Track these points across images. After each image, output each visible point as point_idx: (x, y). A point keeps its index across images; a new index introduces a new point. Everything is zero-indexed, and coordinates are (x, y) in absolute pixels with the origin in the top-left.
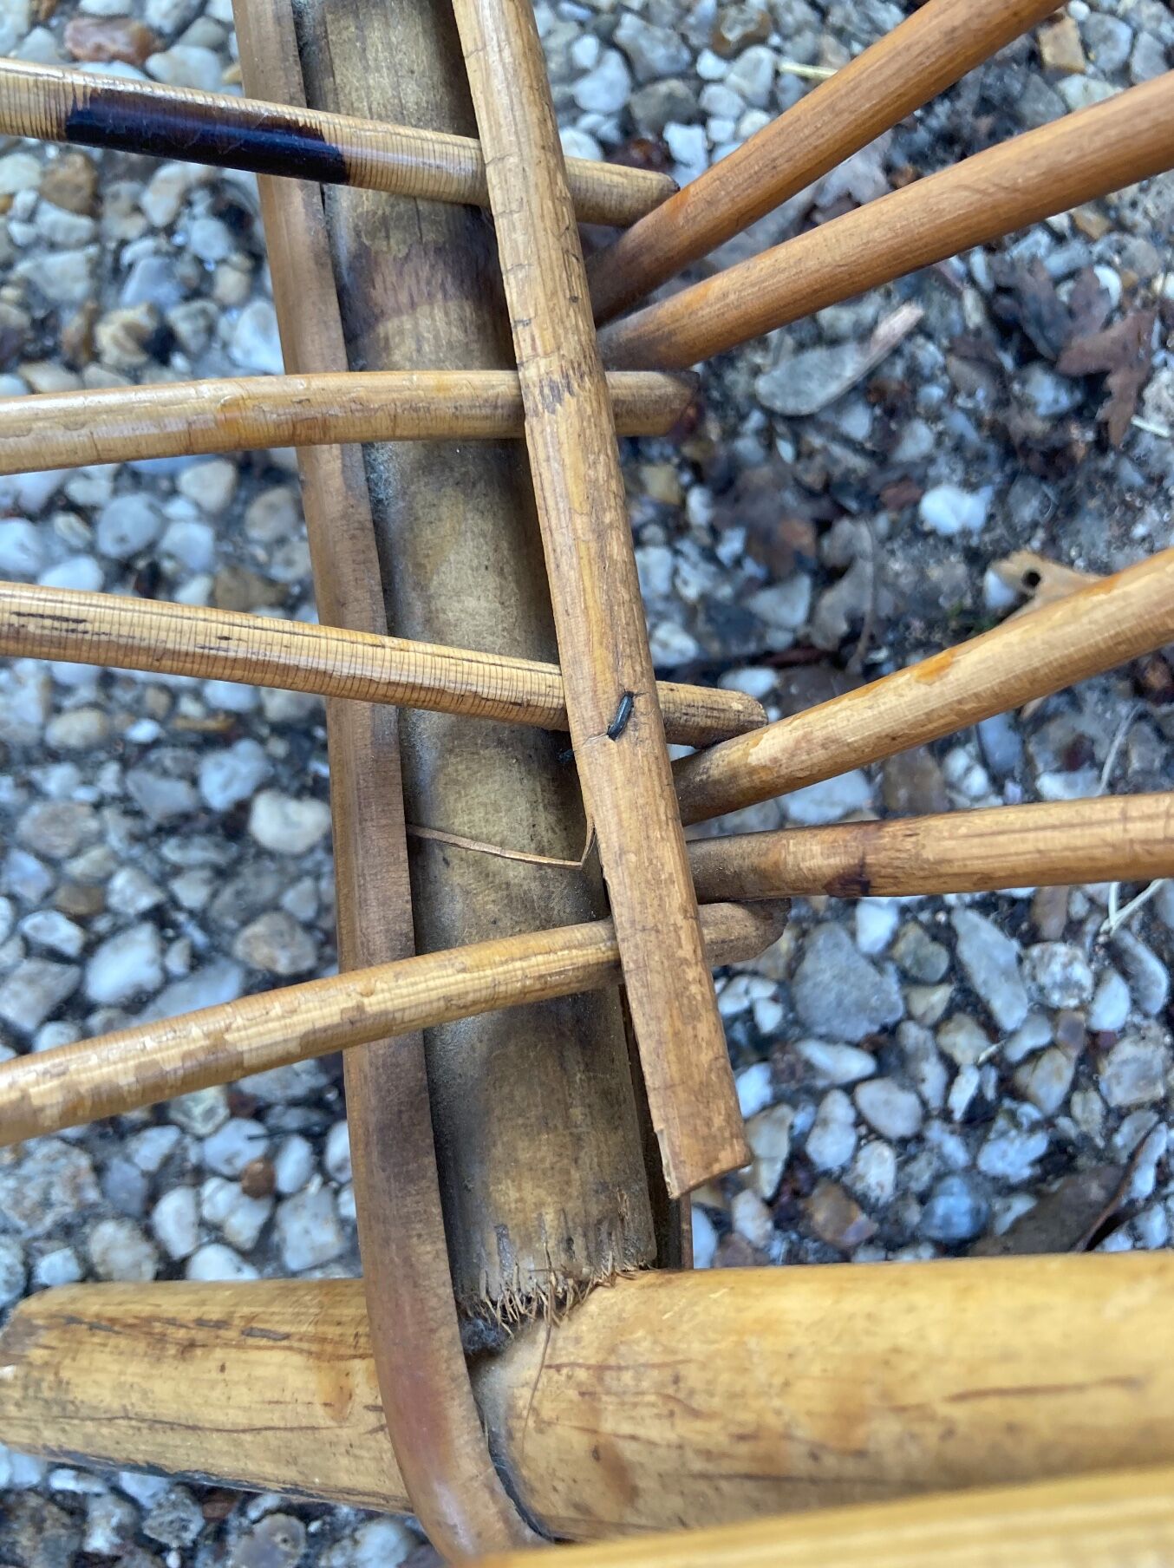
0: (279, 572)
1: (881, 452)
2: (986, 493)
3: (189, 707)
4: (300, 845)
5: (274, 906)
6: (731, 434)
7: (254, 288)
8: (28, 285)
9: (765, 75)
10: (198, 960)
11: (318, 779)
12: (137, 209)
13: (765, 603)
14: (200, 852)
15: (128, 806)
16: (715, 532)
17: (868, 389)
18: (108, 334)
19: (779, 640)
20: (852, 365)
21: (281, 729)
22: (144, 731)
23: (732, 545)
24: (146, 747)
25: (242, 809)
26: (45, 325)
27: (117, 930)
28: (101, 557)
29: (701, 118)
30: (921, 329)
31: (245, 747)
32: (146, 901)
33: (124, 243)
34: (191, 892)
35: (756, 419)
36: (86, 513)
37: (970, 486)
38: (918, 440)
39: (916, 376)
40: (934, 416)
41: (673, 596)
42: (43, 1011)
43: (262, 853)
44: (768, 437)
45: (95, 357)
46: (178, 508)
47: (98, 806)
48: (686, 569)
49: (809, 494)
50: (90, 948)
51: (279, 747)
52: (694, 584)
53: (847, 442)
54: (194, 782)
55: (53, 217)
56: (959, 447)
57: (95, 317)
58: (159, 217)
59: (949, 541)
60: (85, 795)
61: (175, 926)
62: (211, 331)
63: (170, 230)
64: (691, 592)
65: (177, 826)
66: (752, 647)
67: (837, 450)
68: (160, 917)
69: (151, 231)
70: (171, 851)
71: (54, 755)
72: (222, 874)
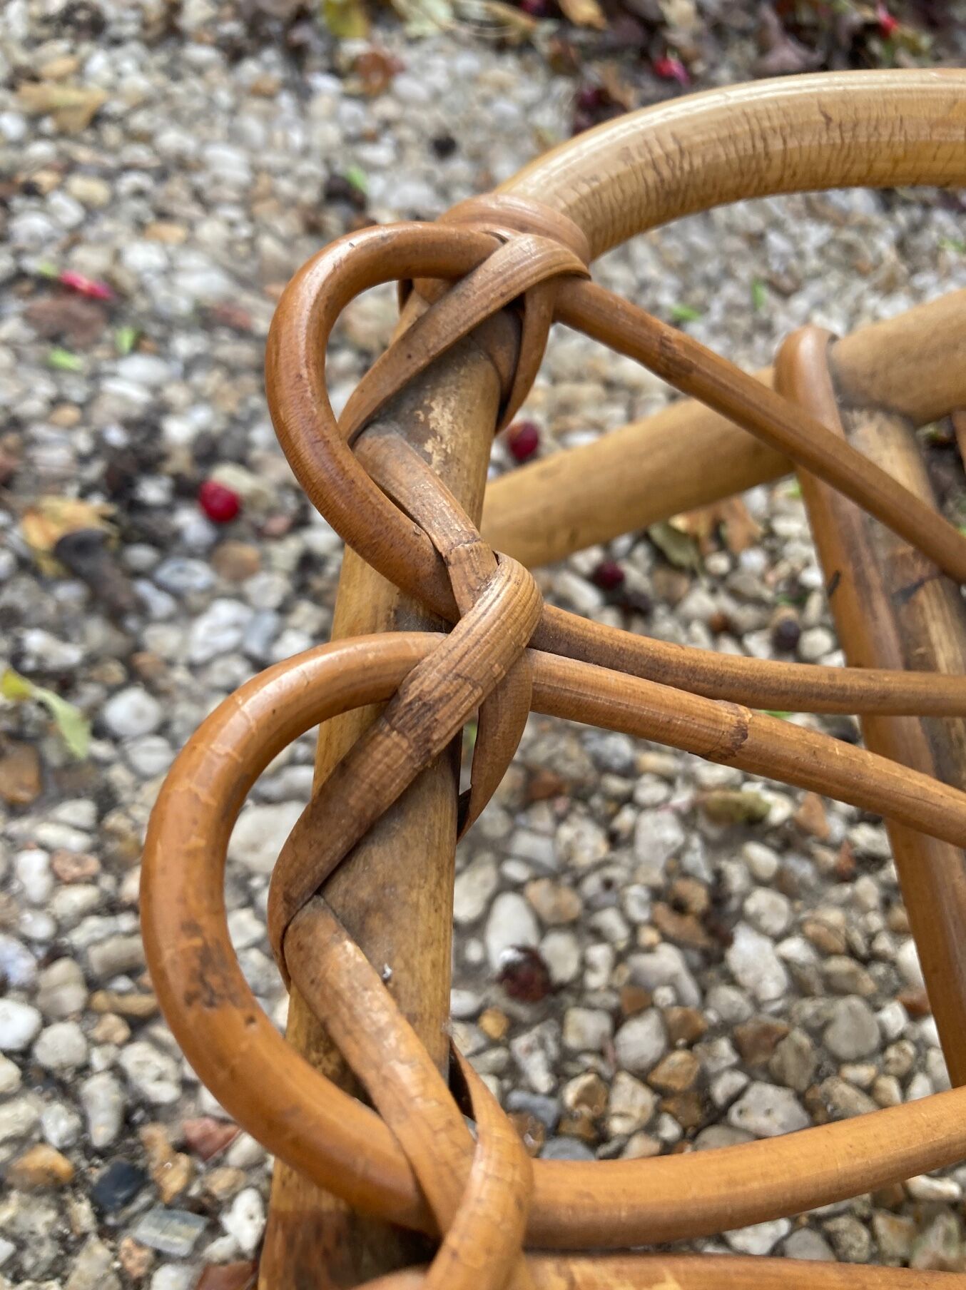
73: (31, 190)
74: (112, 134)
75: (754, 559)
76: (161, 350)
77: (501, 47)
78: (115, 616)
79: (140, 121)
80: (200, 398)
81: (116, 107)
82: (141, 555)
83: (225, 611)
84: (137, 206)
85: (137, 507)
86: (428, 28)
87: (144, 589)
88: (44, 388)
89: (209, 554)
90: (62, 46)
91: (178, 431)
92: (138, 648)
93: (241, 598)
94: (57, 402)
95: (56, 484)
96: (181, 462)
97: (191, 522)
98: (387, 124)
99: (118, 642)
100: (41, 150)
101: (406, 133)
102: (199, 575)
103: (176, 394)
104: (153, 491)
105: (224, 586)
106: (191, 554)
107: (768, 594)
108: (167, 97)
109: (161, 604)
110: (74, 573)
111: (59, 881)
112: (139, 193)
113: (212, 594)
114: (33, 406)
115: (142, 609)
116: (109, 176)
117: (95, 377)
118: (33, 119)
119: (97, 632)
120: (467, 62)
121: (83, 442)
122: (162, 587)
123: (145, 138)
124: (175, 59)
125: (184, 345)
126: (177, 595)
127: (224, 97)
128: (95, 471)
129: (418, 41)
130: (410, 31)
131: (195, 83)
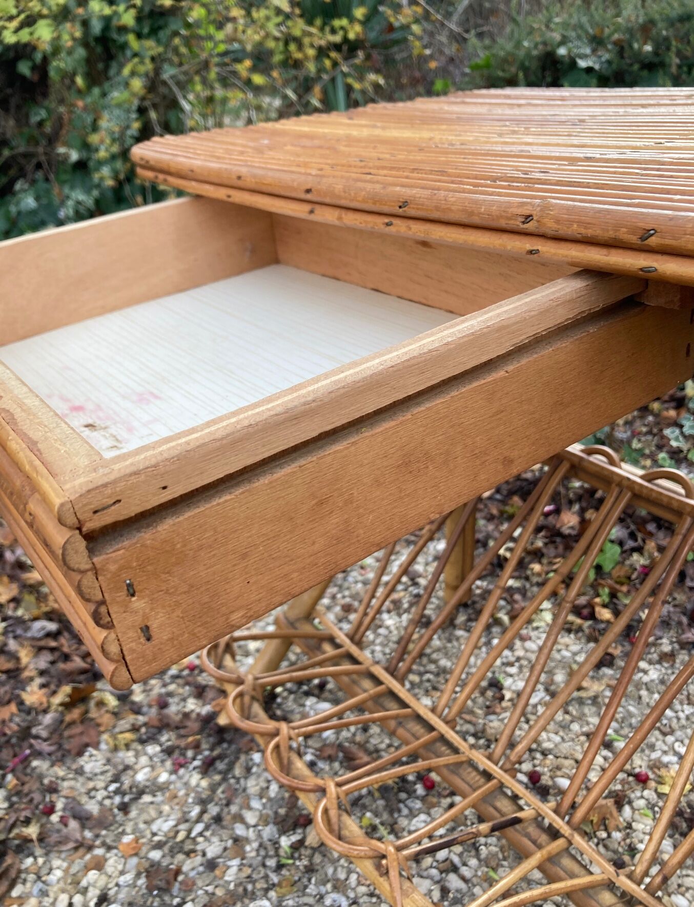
74: (425, 660)
75: (617, 835)
77: (569, 631)
78: (391, 813)
79: (434, 656)
82: (403, 796)
83: (423, 817)
84: (428, 684)
86: (543, 624)
87: (401, 805)
88: (387, 741)
89: (423, 799)
92: (396, 823)
93: (429, 814)
94: (389, 746)
97: (420, 789)
98: (518, 659)
99: (390, 821)
101: (524, 663)
102: (418, 805)
105: (424, 809)
106: (417, 798)
107: (620, 850)
108: (445, 648)
109: (405, 811)
110: (383, 798)
111: (359, 883)
112: (429, 680)
113: (420, 811)
114: (383, 746)
115: (399, 811)
116: (421, 674)
119: (385, 816)
122: (406, 806)
123: (435, 662)
124: (451, 634)
126: (410, 810)
129: (537, 628)
130: (535, 624)
131: (455, 643)
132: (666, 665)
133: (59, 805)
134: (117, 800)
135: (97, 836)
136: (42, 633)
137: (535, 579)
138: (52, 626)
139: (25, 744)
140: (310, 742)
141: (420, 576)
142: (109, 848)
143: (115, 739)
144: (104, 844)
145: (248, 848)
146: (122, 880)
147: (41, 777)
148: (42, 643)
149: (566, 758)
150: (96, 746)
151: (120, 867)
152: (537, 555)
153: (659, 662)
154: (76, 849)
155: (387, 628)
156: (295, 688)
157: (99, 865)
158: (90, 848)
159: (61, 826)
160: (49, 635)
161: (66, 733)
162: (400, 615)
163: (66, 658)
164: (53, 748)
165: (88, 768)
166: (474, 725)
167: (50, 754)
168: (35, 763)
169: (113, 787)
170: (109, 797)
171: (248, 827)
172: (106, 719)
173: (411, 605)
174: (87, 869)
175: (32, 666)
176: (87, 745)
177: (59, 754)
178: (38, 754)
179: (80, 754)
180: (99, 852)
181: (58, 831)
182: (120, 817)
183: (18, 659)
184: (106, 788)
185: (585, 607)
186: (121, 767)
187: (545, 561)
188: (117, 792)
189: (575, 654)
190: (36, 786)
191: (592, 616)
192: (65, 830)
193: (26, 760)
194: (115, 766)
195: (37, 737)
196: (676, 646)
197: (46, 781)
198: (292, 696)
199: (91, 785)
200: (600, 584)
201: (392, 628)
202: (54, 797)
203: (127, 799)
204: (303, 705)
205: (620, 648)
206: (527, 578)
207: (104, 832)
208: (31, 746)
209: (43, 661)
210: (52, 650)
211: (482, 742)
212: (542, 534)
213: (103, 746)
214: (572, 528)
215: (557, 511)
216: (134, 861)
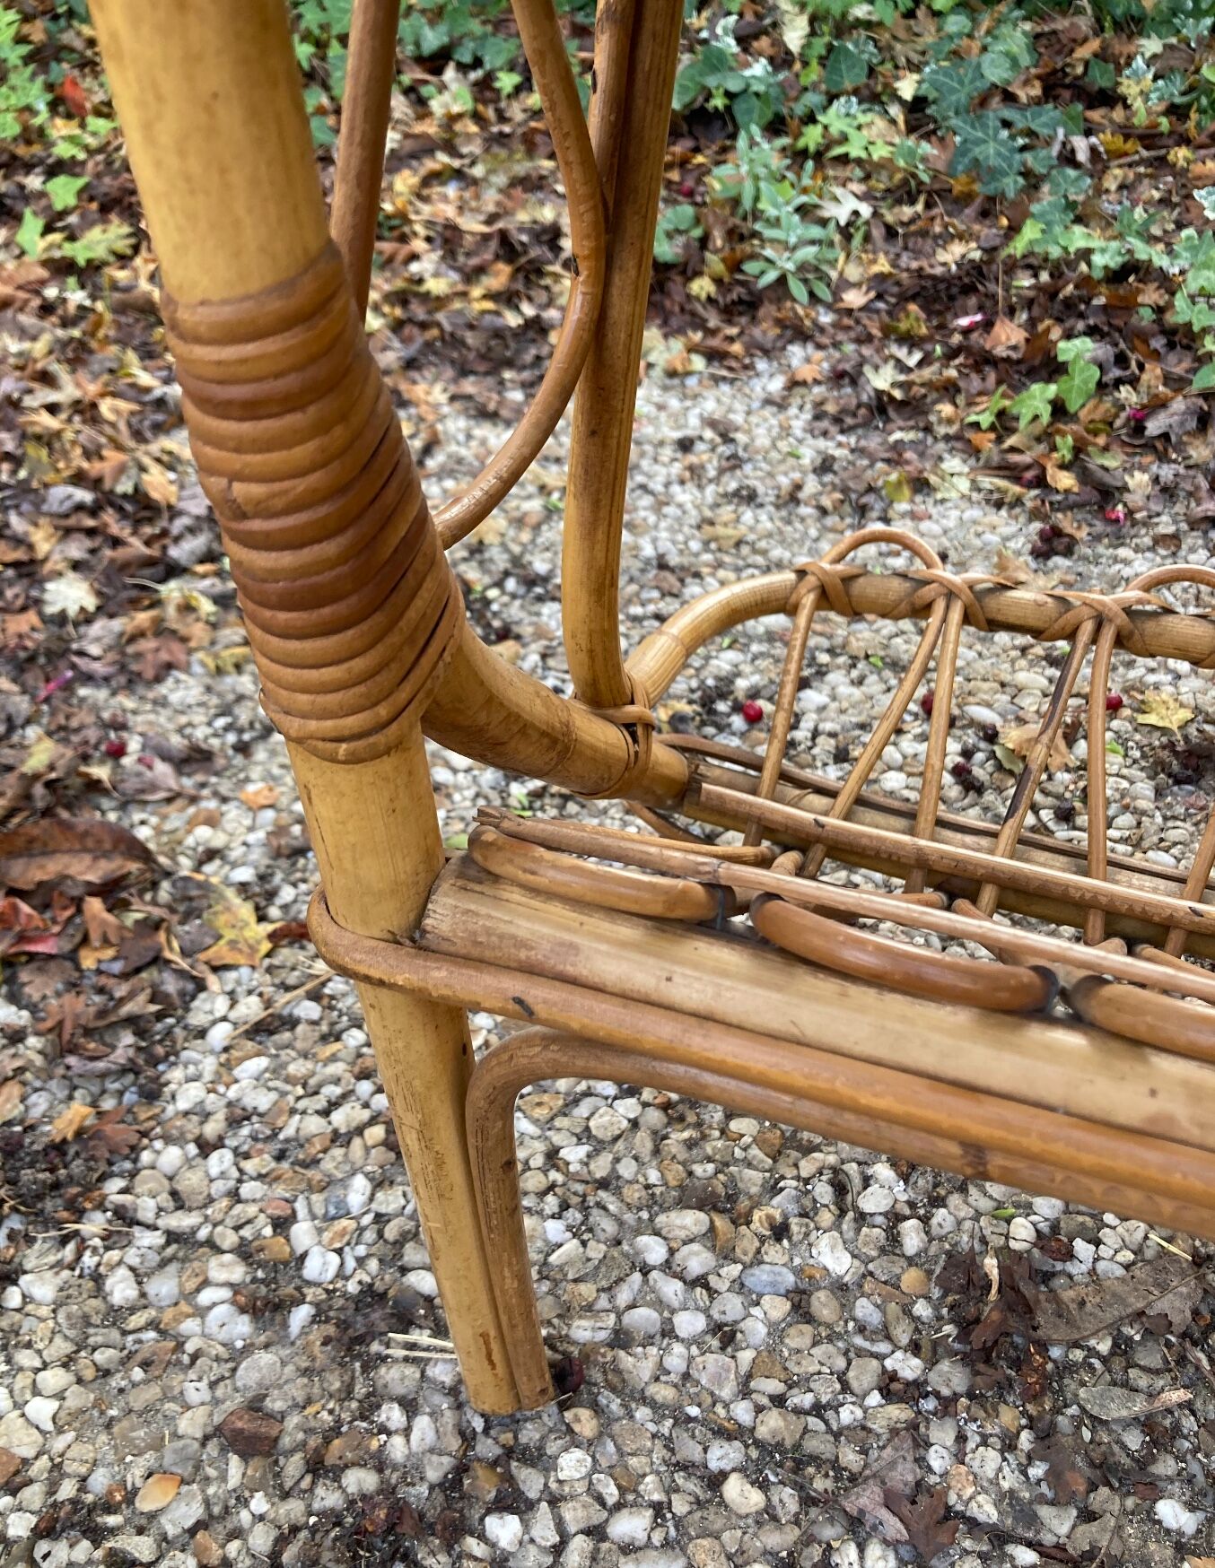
0: (791, 1365)
1: (1143, 1463)
2: (1200, 1515)
3: (720, 1410)
4: (743, 1511)
5: (717, 1536)
6: (1057, 1411)
7: (837, 1226)
8: (732, 1178)
9: (1139, 1235)
10: (666, 1544)
11: (766, 1479)
12: (796, 1166)
13: (1045, 1512)
14: (693, 1486)
15: (669, 1444)
16: (1030, 1458)
17: (1146, 1424)
18: (757, 1215)
19: (1048, 1539)
20: (1139, 1406)
21: (758, 1444)
22: (694, 1411)
23: (1037, 1471)
24: (690, 1419)
25: (723, 1475)
26: (732, 1198)
27: (634, 1504)
28: (709, 1317)
29: (1097, 1243)
30: (1188, 1406)
31: (737, 1444)
32: (656, 1497)
33: (783, 1178)
34: (680, 1506)
35: (1073, 1410)
36: (712, 1293)
37: (1191, 1507)
38: (1166, 1466)
39: (1176, 1431)
40: (1180, 1458)
41: (995, 1482)
42: (582, 1526)
43: (723, 1503)
44: (1078, 1423)
45: (748, 1223)
46: (755, 1311)
47: (654, 1436)
48: (1006, 1470)
49: (1092, 1464)
50: (619, 1506)
51: (754, 1454)
52: (1009, 1481)
53: (1124, 1447)
54: (705, 1450)
55: (755, 1151)
56: (1190, 1480)
57: (756, 1204)
58: (804, 1174)
59: (1168, 1532)
60: (652, 1427)
61: (663, 1517)
62: (807, 1235)
63: (807, 1181)
64: (1005, 1485)
65: (686, 1467)
66: (1030, 1535)
67: (1116, 1448)
68: (659, 1509)
69: (798, 1178)
70: (679, 1478)
71: (644, 1400)
72: (699, 1503)
73: (697, 575)
74: (745, 550)
75: (1064, 777)
76: (745, 648)
77: (999, 505)
79: (763, 544)
80: (758, 671)
81: (751, 537)
82: (709, 730)
85: (712, 712)
86: (954, 495)
89: (743, 735)
90: (731, 508)
91: (742, 684)
95: (679, 698)
96: (740, 695)
97: (737, 721)
100: (707, 557)
103: (746, 668)
104: (722, 707)
106: (734, 733)
108: (781, 532)
117: (707, 658)
118: (706, 543)
120: (974, 513)
121: (694, 683)
123: (764, 553)
124: (791, 514)
125: (755, 648)
127: (813, 532)
128: (697, 696)
129: (943, 501)
130: (939, 496)
131: (798, 525)
132: (1163, 552)
133: (134, 744)
134: (231, 738)
135: (203, 785)
136: (68, 505)
137: (942, 430)
138: (85, 496)
139: (62, 664)
140: (551, 662)
141: (737, 429)
142: (225, 800)
143: (216, 656)
144: (216, 794)
145: (457, 797)
146: (251, 838)
147: (96, 709)
148: (72, 521)
149: (985, 680)
150: (186, 669)
151: (248, 822)
152: (949, 390)
153: (1152, 549)
154: (169, 800)
155: (680, 506)
156: (522, 590)
157: (212, 821)
158: (194, 800)
159: (142, 768)
160: (80, 507)
161: (130, 650)
162: (700, 487)
163: (116, 542)
164: (111, 670)
165: (175, 698)
166: (830, 637)
167: (107, 679)
168: (83, 692)
169: (221, 722)
170: (215, 735)
171: (455, 771)
172: (198, 632)
173: (721, 471)
174: (191, 824)
175: (56, 557)
176: (169, 666)
177: (122, 680)
178: (88, 678)
179: (158, 679)
180: (212, 804)
181: (139, 774)
182: (239, 760)
183: (31, 547)
184: (209, 724)
185: (1028, 467)
186: (231, 697)
187: (961, 400)
188: (227, 728)
189: (1006, 539)
190: (90, 719)
191: (1041, 482)
192: (149, 774)
193: (68, 687)
194: (220, 695)
195: (81, 653)
196: (1184, 526)
197: (106, 715)
198: (517, 603)
199: (183, 720)
200: (1059, 432)
201: (689, 506)
202: (125, 735)
203: (246, 737)
204: (538, 614)
205: (1085, 530)
206: (928, 429)
207: (214, 780)
208: (74, 667)
209: (77, 549)
210: (91, 532)
211: (842, 660)
212: (960, 360)
213: (197, 669)
214: (1014, 348)
215: (988, 325)
216: (269, 815)
